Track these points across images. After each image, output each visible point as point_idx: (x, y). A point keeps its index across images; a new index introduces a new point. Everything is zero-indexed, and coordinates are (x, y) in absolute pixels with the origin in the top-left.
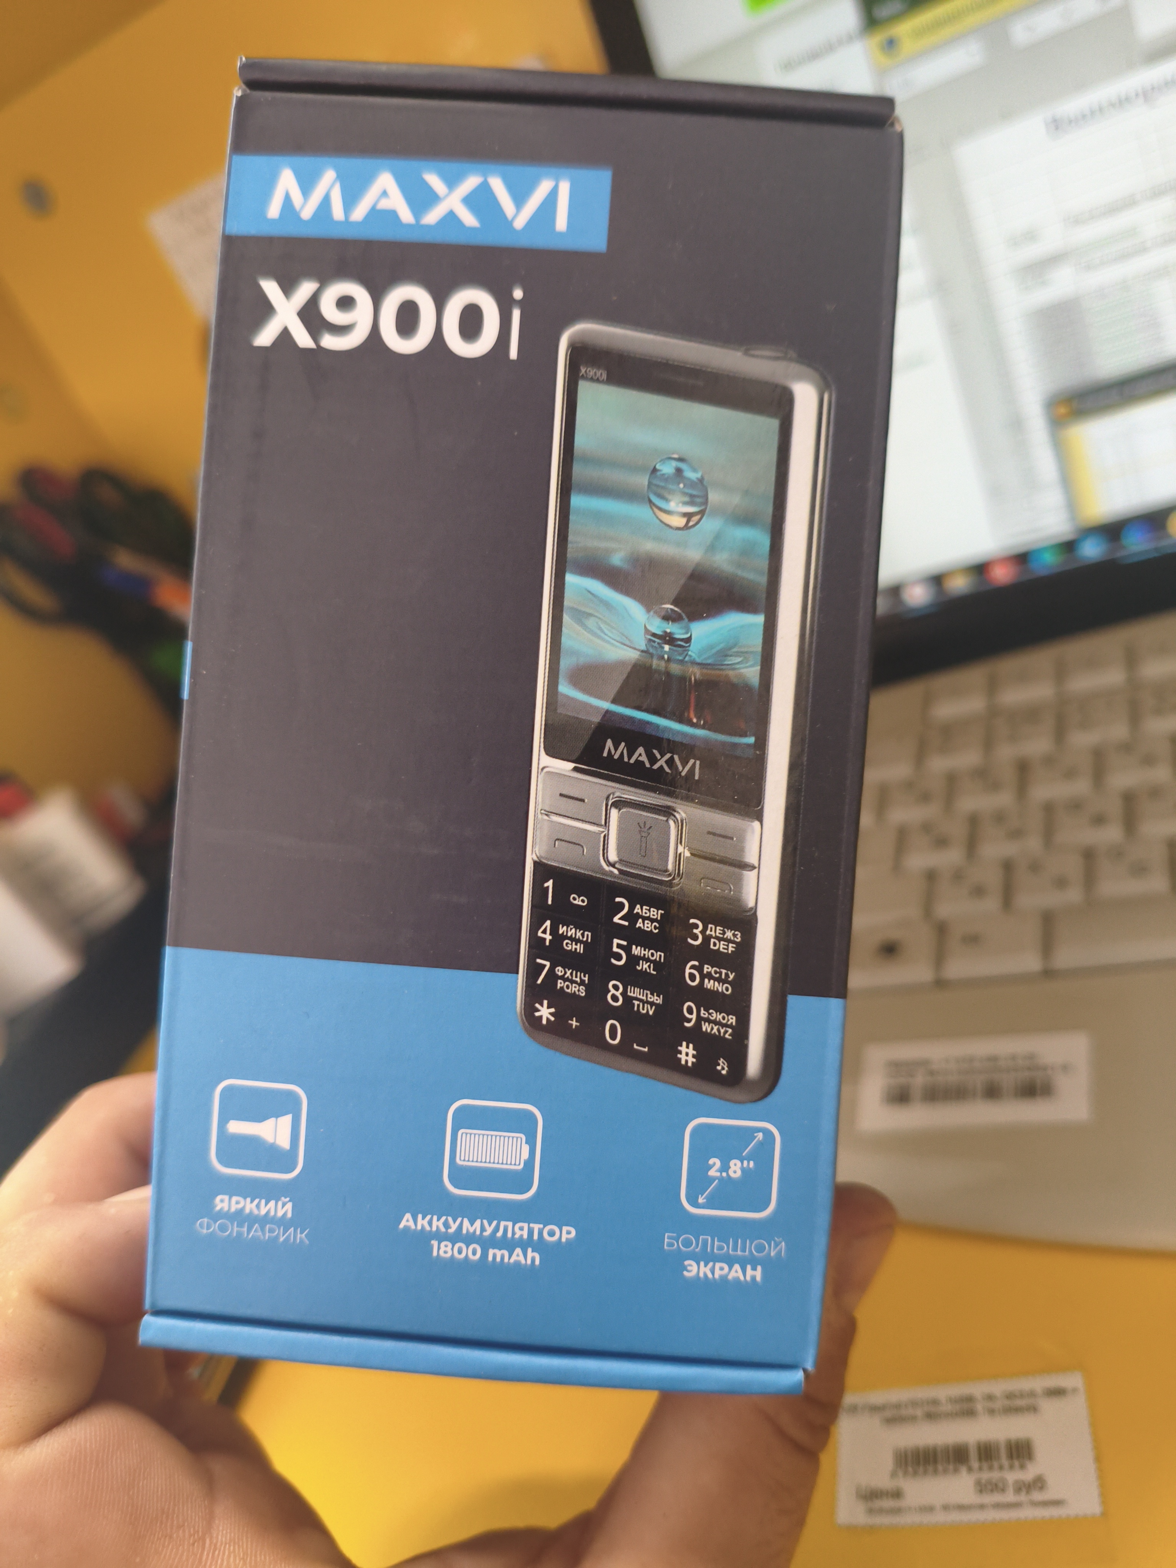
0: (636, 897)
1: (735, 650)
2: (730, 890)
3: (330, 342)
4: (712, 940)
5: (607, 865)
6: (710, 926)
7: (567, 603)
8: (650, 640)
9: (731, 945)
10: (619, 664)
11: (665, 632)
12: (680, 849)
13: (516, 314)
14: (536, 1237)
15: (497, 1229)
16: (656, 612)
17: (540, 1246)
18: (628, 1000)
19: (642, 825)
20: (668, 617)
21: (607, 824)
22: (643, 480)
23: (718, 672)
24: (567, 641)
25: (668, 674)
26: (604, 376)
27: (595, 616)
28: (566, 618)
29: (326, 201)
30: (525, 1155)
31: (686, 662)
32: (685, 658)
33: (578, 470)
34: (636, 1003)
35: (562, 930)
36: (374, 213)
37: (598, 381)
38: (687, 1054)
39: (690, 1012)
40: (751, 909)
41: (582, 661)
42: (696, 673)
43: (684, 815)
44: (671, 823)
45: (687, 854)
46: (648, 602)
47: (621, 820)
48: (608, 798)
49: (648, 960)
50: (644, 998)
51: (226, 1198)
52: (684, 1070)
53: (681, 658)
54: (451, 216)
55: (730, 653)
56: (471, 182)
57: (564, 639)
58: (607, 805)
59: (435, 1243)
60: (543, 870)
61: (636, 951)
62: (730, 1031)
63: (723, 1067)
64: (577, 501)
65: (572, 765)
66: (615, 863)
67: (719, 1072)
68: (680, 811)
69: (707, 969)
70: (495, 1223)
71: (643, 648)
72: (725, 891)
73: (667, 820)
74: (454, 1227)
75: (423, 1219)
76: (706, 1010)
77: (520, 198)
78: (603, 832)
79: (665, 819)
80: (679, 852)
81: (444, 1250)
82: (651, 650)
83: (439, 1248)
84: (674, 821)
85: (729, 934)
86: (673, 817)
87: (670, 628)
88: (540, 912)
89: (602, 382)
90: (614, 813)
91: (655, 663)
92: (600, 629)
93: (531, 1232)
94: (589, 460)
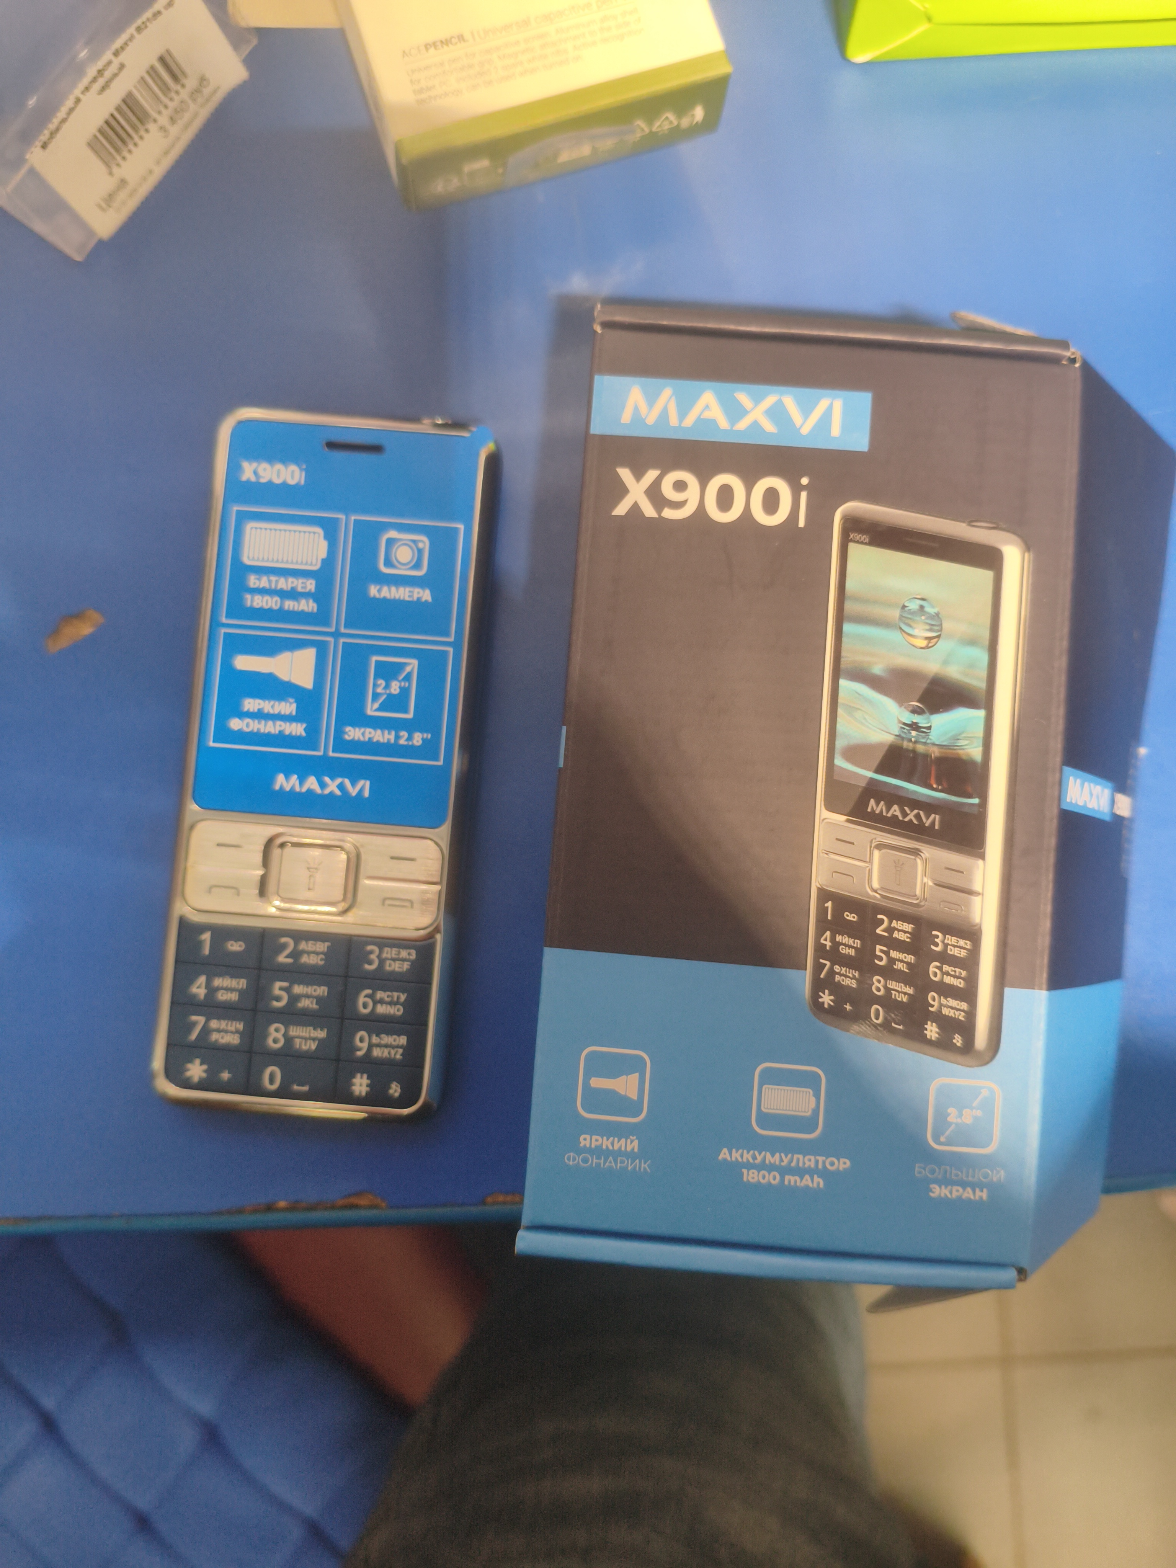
0: (894, 915)
1: (964, 735)
2: (962, 910)
3: (669, 513)
4: (949, 947)
5: (871, 891)
6: (947, 936)
7: (840, 701)
8: (902, 728)
9: (962, 950)
10: (879, 745)
11: (913, 722)
12: (925, 880)
13: (804, 495)
14: (820, 1166)
15: (791, 1161)
16: (906, 708)
17: (824, 1174)
18: (888, 990)
19: (897, 862)
20: (915, 711)
21: (871, 861)
22: (896, 613)
23: (950, 751)
24: (840, 727)
25: (914, 751)
26: (867, 540)
27: (861, 710)
28: (840, 711)
29: (665, 413)
30: (813, 1104)
31: (928, 744)
32: (927, 741)
33: (848, 606)
34: (893, 992)
35: (839, 938)
36: (699, 420)
37: (862, 543)
38: (932, 1031)
39: (934, 1000)
40: (977, 924)
41: (853, 742)
42: (935, 752)
43: (927, 855)
44: (919, 861)
45: (931, 883)
46: (901, 700)
47: (881, 859)
48: (871, 842)
49: (902, 961)
50: (899, 989)
51: (588, 1137)
52: (930, 1042)
53: (923, 741)
54: (755, 424)
55: (959, 737)
56: (771, 400)
57: (838, 726)
58: (871, 847)
59: (745, 1171)
60: (824, 895)
61: (894, 954)
62: (963, 1014)
63: (958, 1040)
64: (847, 628)
65: (845, 818)
66: (878, 889)
67: (955, 1044)
68: (924, 852)
69: (946, 968)
70: (790, 1156)
71: (898, 734)
72: (957, 911)
73: (915, 859)
74: (759, 1159)
75: (737, 1152)
76: (946, 998)
77: (806, 412)
78: (868, 867)
79: (913, 857)
80: (924, 882)
81: (751, 1176)
82: (904, 735)
83: (748, 1174)
84: (920, 859)
85: (962, 943)
86: (919, 856)
87: (916, 719)
88: (823, 925)
89: (866, 544)
90: (876, 853)
91: (906, 745)
92: (865, 719)
93: (817, 1162)
94: (857, 599)
